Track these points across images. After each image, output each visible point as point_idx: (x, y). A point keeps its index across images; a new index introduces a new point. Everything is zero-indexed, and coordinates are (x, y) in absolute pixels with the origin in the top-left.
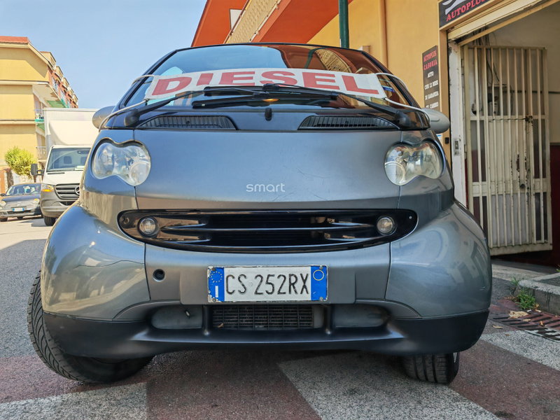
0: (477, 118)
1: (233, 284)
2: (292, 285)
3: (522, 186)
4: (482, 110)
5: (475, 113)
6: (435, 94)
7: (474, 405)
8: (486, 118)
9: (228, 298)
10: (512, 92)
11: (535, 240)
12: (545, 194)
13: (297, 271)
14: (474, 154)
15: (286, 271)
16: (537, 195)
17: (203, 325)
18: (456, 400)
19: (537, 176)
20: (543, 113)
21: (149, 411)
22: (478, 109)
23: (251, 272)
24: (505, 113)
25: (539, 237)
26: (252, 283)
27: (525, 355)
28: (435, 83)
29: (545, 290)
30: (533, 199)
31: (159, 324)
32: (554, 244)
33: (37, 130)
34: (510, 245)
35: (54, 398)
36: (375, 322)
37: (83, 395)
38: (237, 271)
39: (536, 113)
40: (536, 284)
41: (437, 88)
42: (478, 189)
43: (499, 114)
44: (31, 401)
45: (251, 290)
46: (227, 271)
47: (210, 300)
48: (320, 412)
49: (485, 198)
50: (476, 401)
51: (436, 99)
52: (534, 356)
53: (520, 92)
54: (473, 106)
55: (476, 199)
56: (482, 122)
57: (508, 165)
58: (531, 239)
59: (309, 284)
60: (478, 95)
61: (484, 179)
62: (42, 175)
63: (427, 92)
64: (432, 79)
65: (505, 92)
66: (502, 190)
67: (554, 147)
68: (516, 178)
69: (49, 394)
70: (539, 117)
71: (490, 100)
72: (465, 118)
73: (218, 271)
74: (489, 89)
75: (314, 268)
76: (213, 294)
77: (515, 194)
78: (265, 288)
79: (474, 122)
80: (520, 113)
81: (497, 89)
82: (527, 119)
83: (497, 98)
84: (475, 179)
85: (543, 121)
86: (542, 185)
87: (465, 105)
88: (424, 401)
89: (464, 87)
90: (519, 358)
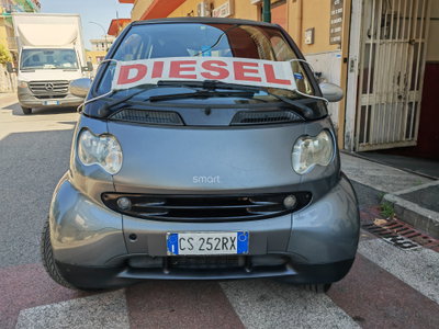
0: (371, 41)
1: (184, 244)
2: (224, 244)
3: (400, 97)
4: (375, 34)
5: (369, 37)
6: (339, 20)
7: (340, 310)
8: (378, 41)
9: (180, 253)
10: (401, 18)
11: (404, 139)
12: (416, 103)
13: (228, 235)
14: (366, 71)
15: (221, 235)
16: (411, 104)
17: (164, 264)
18: (329, 306)
19: (412, 89)
20: (423, 37)
21: (130, 315)
22: (372, 33)
23: (197, 236)
24: (394, 38)
25: (407, 136)
26: (196, 243)
27: (379, 263)
28: (340, 11)
29: (401, 205)
30: (407, 107)
31: (134, 264)
32: (418, 142)
33: (6, 22)
34: (385, 143)
35: (64, 304)
36: (279, 262)
37: (83, 300)
38: (187, 236)
39: (417, 37)
40: (396, 199)
41: (341, 15)
42: (366, 100)
43: (388, 37)
44: (49, 306)
45: (197, 247)
46: (180, 236)
47: (169, 254)
48: (241, 316)
49: (370, 107)
50: (342, 307)
51: (339, 25)
52: (385, 264)
53: (407, 18)
54: (369, 31)
55: (363, 108)
56: (374, 45)
57: (391, 79)
58: (401, 137)
59: (236, 243)
60: (373, 22)
61: (371, 92)
62: (17, 72)
63: (333, 17)
64: (337, 7)
65: (395, 18)
66: (384, 100)
67: (429, 64)
68: (396, 90)
69: (60, 300)
70: (420, 41)
71: (382, 26)
72: (361, 41)
73: (174, 236)
74: (383, 15)
75: (239, 233)
76: (171, 250)
77: (394, 103)
78: (206, 246)
79: (368, 45)
80: (406, 38)
81: (389, 16)
82: (410, 43)
83: (389, 24)
84: (365, 92)
85: (423, 43)
86: (415, 96)
87: (362, 30)
88: (309, 307)
89: (363, 15)
90: (375, 266)
